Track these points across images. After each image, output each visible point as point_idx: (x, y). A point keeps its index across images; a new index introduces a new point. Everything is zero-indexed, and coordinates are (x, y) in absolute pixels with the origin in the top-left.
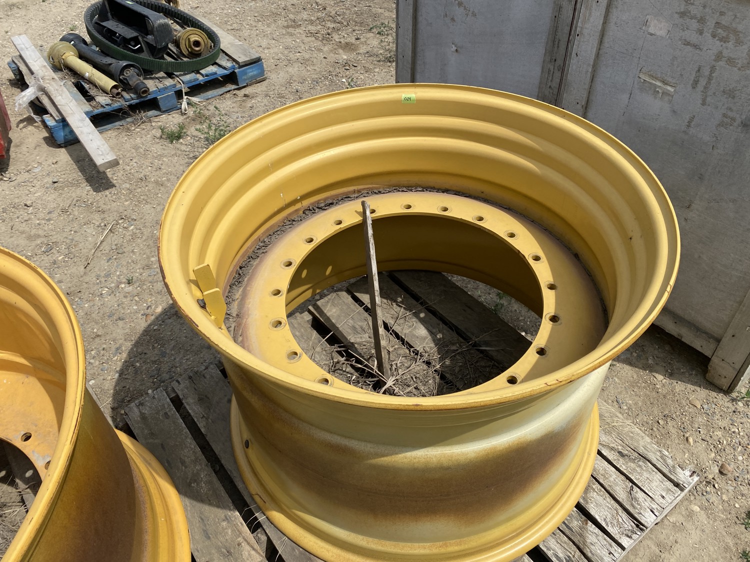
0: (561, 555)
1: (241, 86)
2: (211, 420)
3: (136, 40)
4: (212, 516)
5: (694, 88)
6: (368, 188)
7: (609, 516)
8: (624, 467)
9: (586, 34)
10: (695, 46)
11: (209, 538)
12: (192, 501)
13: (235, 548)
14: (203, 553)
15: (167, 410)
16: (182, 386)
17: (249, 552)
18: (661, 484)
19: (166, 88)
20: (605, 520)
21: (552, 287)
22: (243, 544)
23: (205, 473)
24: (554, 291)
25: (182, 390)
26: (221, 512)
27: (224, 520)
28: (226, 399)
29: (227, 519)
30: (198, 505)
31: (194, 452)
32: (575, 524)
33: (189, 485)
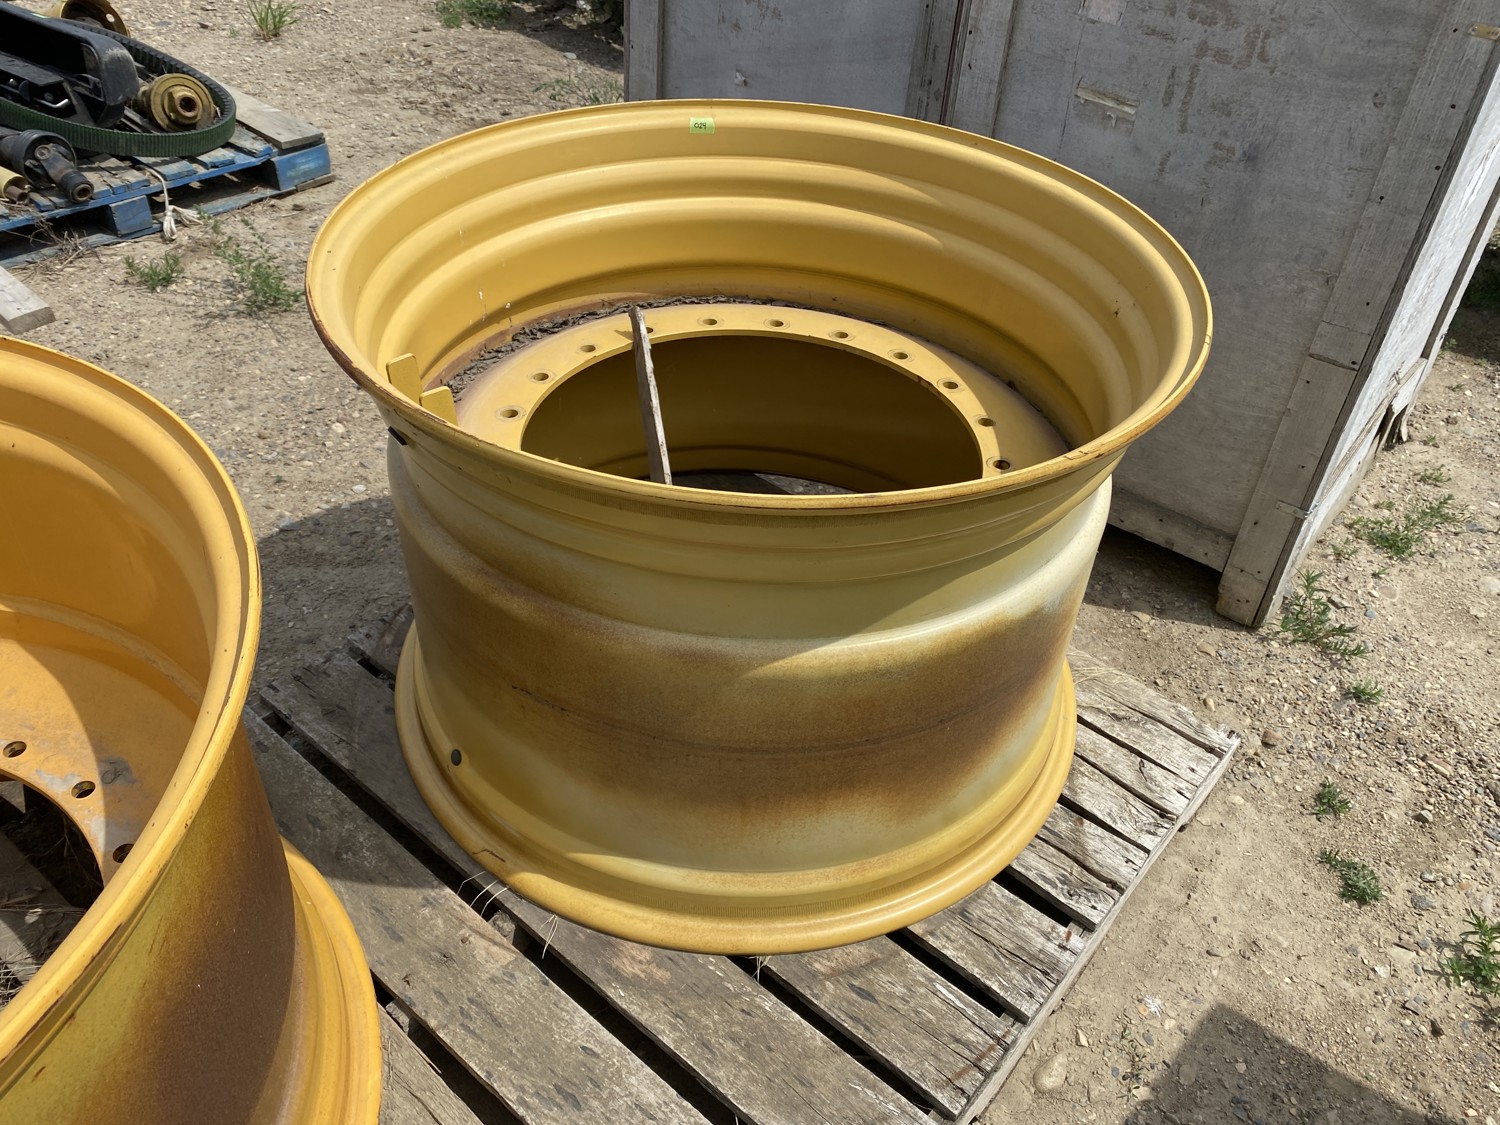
0: (1050, 875)
1: (283, 190)
2: (358, 744)
3: (57, 92)
4: (399, 902)
5: (1166, 105)
6: (626, 299)
7: (1115, 809)
8: (1124, 735)
9: (984, 29)
10: (1165, 36)
11: (400, 939)
12: (349, 884)
13: (456, 948)
14: (392, 964)
15: (261, 737)
16: (282, 695)
17: (486, 949)
18: (1186, 751)
19: (128, 187)
20: (1109, 814)
21: (986, 422)
22: (471, 939)
23: (367, 835)
24: (991, 427)
25: (285, 701)
26: (415, 892)
27: (424, 906)
28: (381, 708)
29: (431, 903)
30: (366, 889)
31: (334, 801)
32: (1064, 826)
33: (338, 857)
